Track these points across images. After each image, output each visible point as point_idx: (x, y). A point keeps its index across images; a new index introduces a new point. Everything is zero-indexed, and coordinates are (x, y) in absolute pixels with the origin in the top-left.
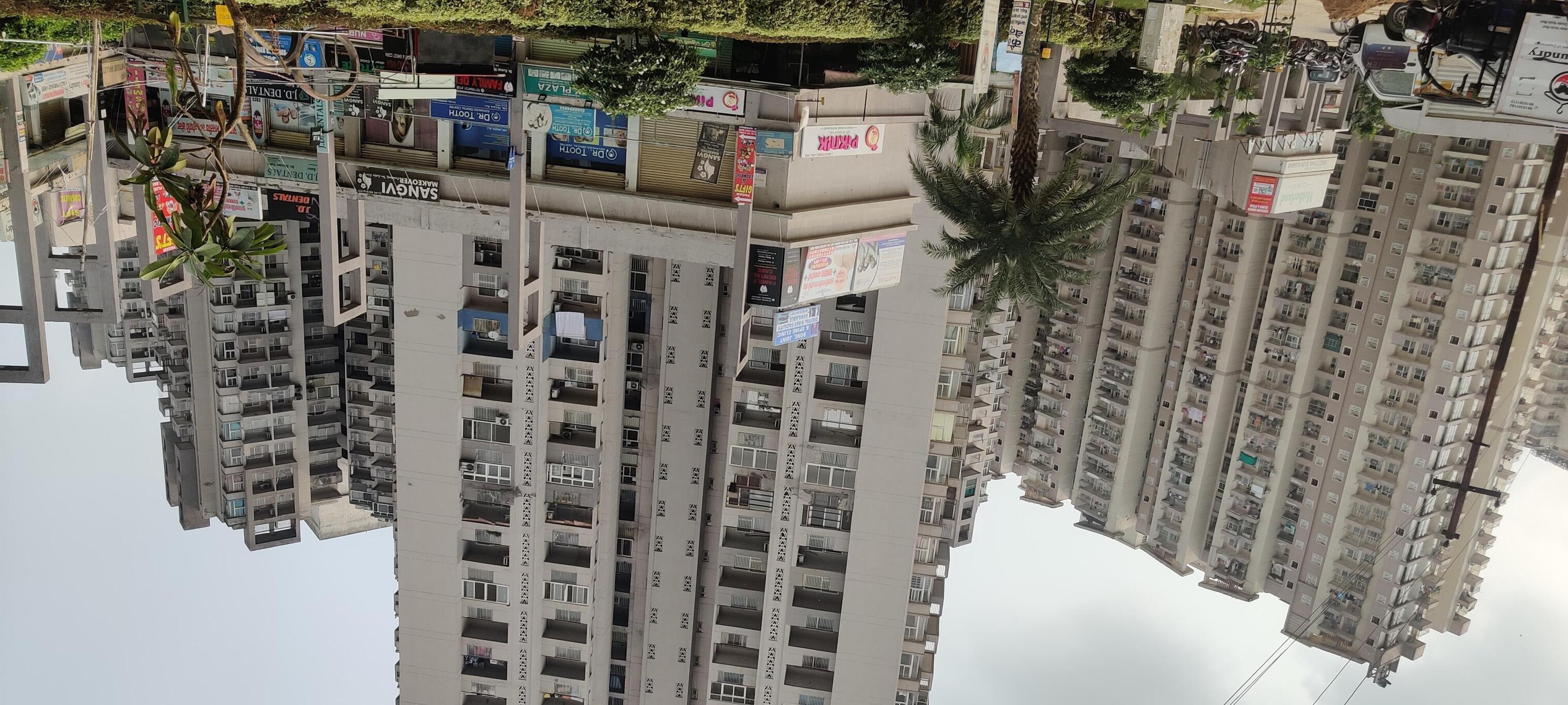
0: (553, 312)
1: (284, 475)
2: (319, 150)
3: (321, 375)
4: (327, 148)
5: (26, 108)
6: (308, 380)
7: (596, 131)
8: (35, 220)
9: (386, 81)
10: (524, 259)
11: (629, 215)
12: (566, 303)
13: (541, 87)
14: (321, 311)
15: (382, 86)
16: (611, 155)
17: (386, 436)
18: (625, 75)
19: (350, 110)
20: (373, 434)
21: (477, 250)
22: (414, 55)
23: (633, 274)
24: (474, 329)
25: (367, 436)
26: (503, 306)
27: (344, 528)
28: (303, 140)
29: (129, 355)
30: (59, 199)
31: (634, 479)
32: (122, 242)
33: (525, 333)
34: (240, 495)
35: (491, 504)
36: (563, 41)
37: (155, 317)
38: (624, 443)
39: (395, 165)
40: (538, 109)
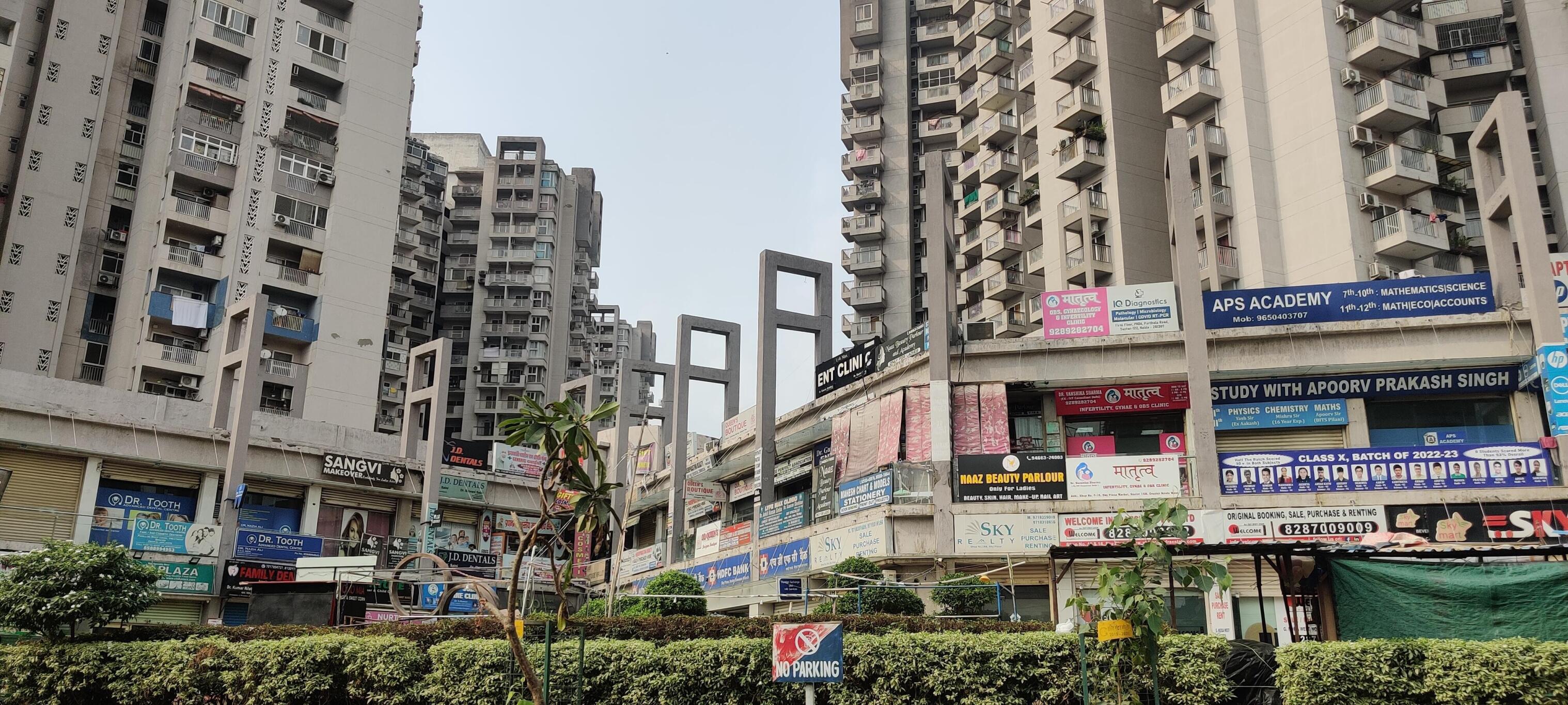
0: (209, 330)
1: (505, 202)
2: (436, 506)
3: (459, 291)
4: (428, 508)
5: (665, 540)
6: (472, 289)
7: (132, 526)
8: (671, 449)
9: (367, 574)
10: (238, 390)
11: (101, 432)
12: (193, 338)
13: (195, 572)
14: (453, 353)
15: (372, 569)
16: (116, 498)
17: (406, 223)
18: (94, 589)
19: (402, 544)
20: (418, 227)
21: (289, 401)
22: (337, 601)
23: (103, 362)
24: (302, 321)
25: (424, 226)
26: (268, 340)
27: (456, 141)
28: (449, 516)
29: (615, 329)
30: (651, 465)
31: (129, 127)
32: (608, 427)
33: (247, 311)
34: (544, 191)
35: (305, 134)
36: (167, 623)
37: (592, 361)
38: (137, 170)
39: (365, 491)
40: (203, 548)
